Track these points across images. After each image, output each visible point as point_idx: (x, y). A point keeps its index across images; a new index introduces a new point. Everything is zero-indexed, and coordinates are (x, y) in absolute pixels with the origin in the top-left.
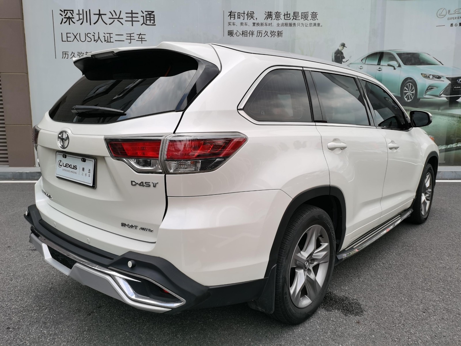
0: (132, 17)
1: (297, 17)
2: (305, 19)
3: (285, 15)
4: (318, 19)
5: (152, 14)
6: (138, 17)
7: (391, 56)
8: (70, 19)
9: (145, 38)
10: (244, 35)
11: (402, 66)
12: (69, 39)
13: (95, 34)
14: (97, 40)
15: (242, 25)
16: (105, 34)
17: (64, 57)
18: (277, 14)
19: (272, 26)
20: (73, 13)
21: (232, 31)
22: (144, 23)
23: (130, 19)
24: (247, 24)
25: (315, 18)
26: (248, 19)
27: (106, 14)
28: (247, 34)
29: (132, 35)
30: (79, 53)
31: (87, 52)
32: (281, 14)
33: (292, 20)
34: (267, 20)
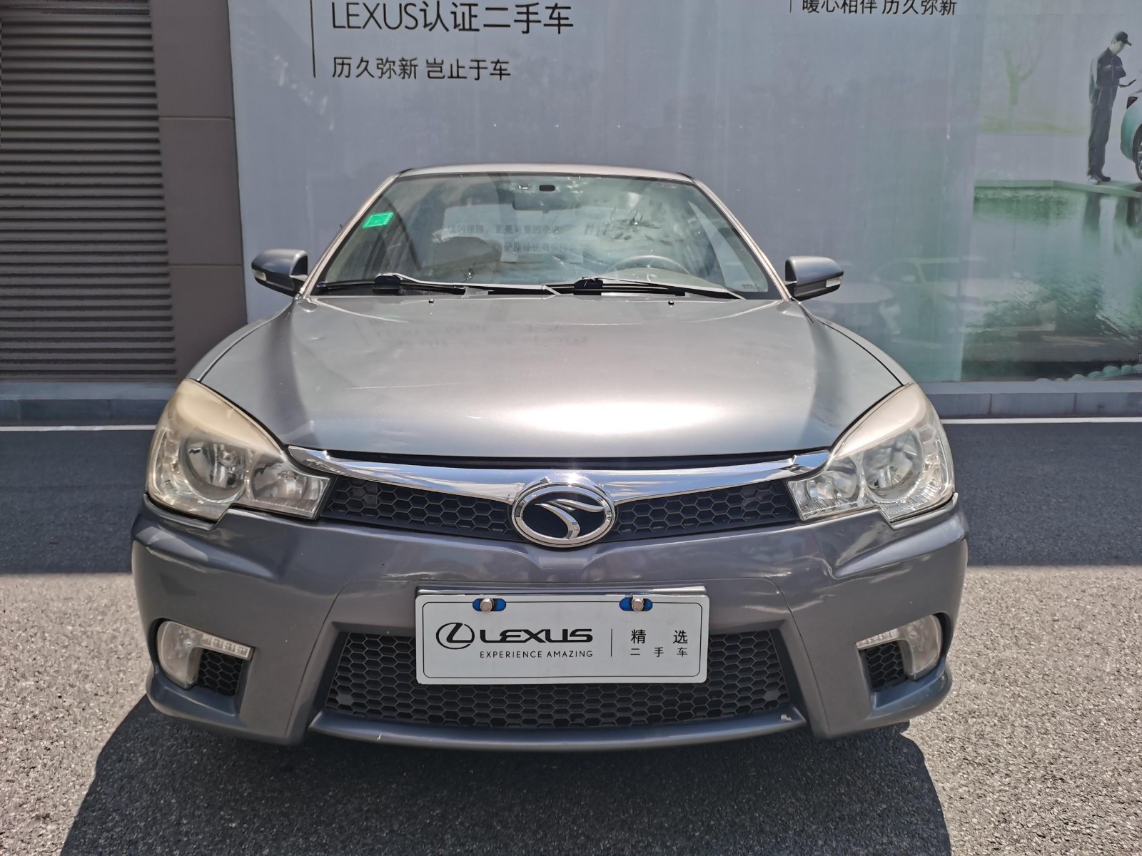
9: (567, 19)
10: (847, 8)
12: (353, 21)
13: (427, 5)
14: (434, 22)
16: (456, 6)
17: (338, 72)
28: (856, 6)
29: (532, 9)
30: (382, 60)
31: (403, 60)
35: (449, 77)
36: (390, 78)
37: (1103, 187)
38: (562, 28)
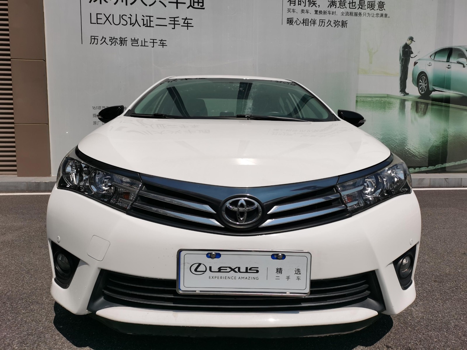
1: (363, 6)
2: (371, 8)
3: (350, 3)
4: (385, 10)
7: (460, 52)
9: (191, 24)
10: (305, 24)
12: (99, 21)
13: (131, 16)
14: (134, 23)
15: (303, 12)
16: (144, 17)
17: (92, 42)
18: (341, 1)
19: (336, 15)
21: (292, 19)
22: (191, 6)
23: (175, 1)
24: (308, 11)
25: (382, 9)
26: (310, 6)
28: (308, 23)
29: (176, 19)
30: (112, 38)
31: (121, 38)
32: (346, 2)
33: (358, 9)
34: (331, 8)
35: (141, 46)
37: (406, 97)
38: (188, 27)
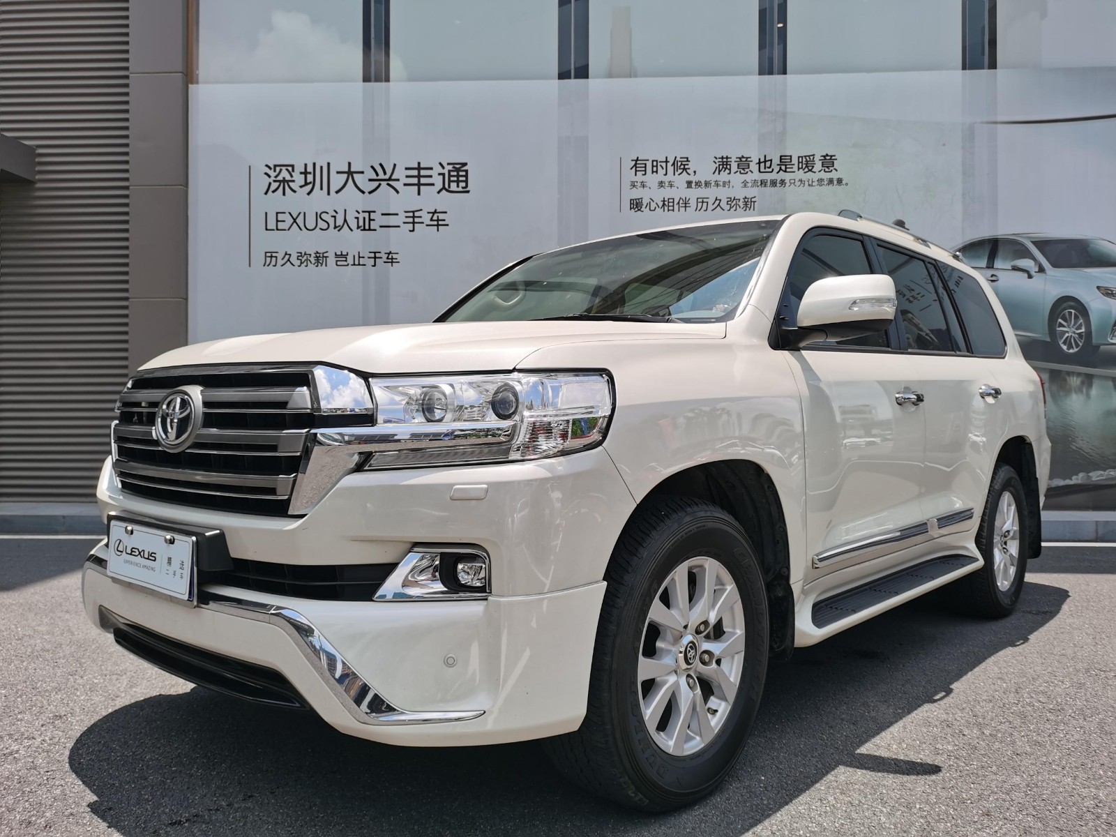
0: (419, 176)
1: (788, 166)
2: (806, 170)
3: (759, 163)
4: (836, 170)
5: (463, 169)
6: (431, 176)
7: (1018, 247)
8: (286, 184)
9: (444, 220)
10: (666, 208)
11: (1047, 271)
12: (281, 225)
13: (336, 212)
14: (341, 225)
15: (662, 186)
16: (359, 213)
17: (267, 263)
18: (741, 161)
19: (731, 187)
20: (293, 171)
21: (640, 200)
22: (444, 188)
23: (415, 181)
24: (673, 183)
25: (831, 168)
26: (676, 173)
27: (363, 172)
28: (673, 206)
29: (416, 214)
30: (301, 253)
31: (317, 253)
32: (752, 161)
33: (778, 173)
34: (719, 174)
35: (352, 265)
36: (306, 266)
38: (440, 227)
